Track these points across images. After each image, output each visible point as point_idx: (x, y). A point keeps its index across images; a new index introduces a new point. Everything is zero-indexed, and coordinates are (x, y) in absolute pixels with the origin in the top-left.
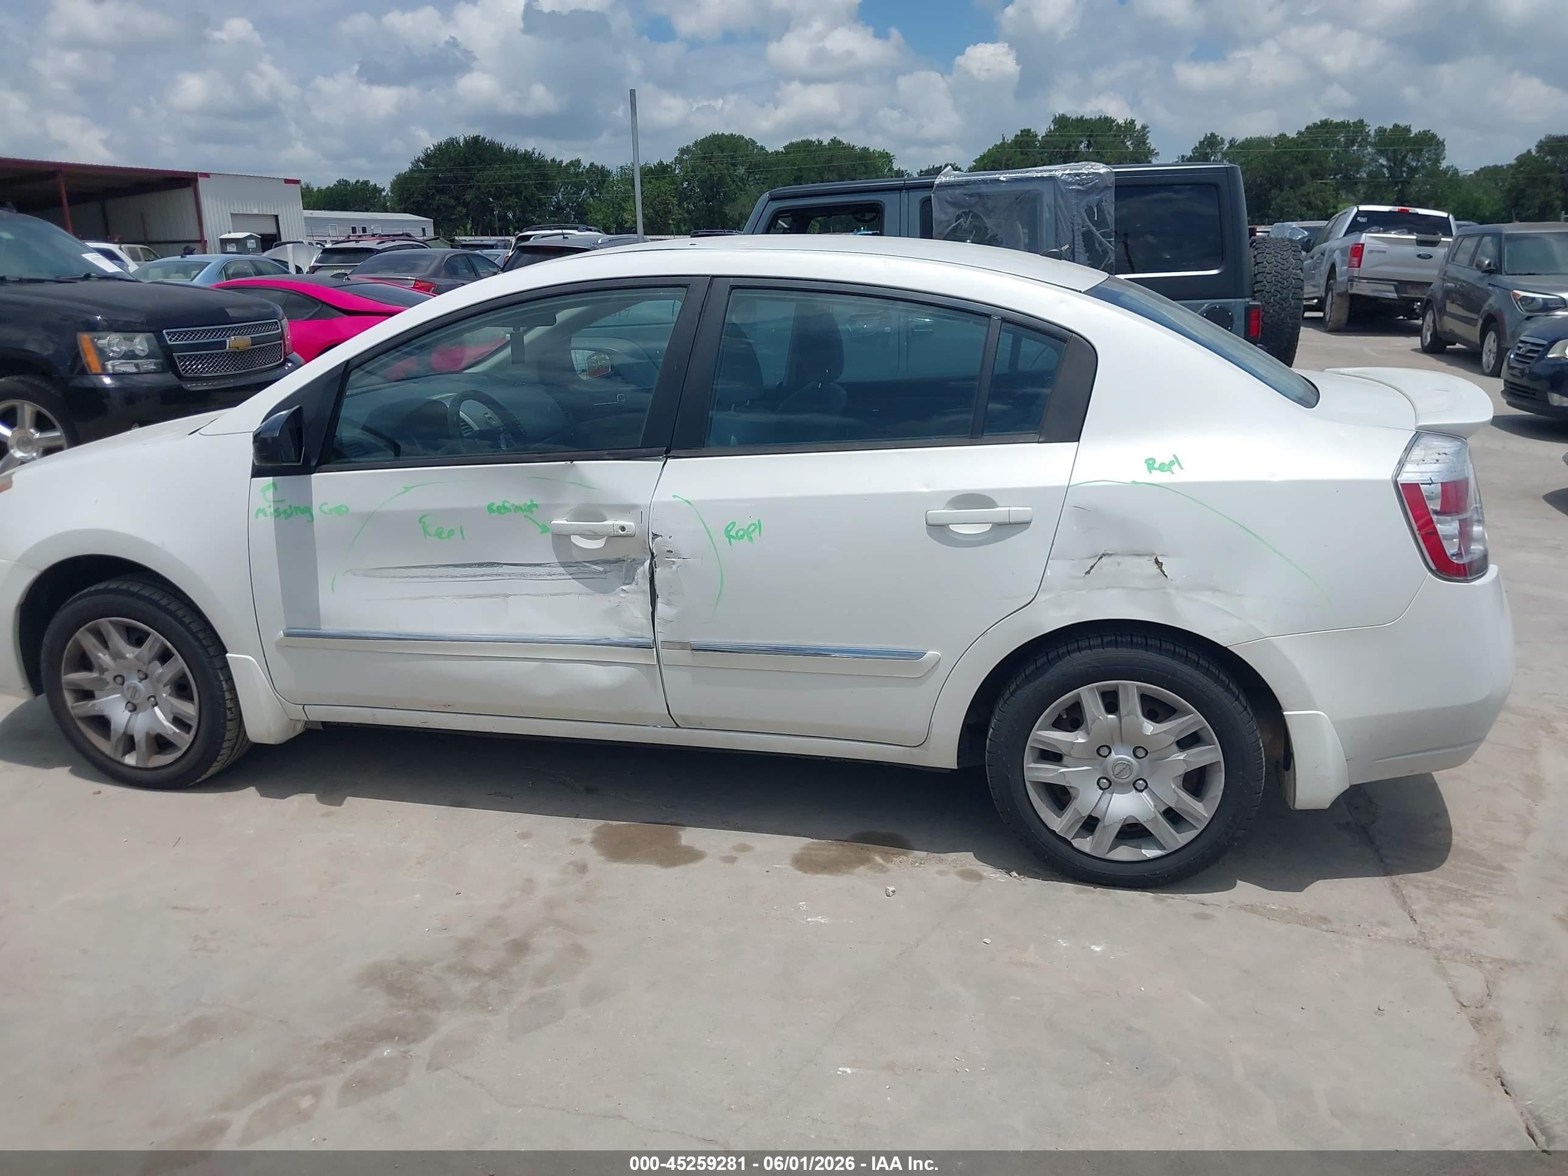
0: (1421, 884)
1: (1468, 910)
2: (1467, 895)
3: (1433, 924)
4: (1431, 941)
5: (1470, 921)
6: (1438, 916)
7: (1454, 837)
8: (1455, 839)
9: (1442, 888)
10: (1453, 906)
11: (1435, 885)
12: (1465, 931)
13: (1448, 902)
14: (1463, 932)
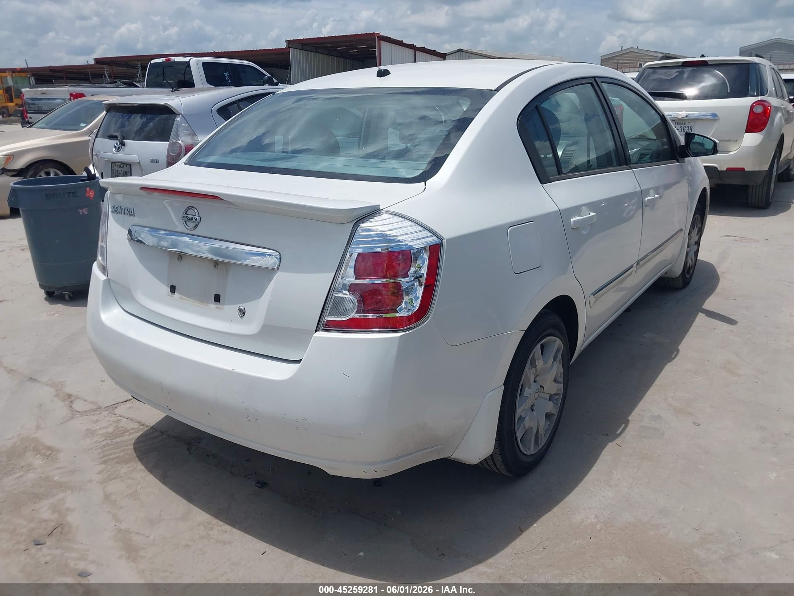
0: (133, 431)
1: (102, 432)
2: (109, 438)
3: (112, 418)
4: (108, 413)
5: (98, 428)
6: (113, 422)
7: (143, 467)
8: (140, 466)
9: (122, 435)
10: (110, 430)
11: (127, 435)
12: (97, 422)
13: (114, 430)
14: (97, 421)
